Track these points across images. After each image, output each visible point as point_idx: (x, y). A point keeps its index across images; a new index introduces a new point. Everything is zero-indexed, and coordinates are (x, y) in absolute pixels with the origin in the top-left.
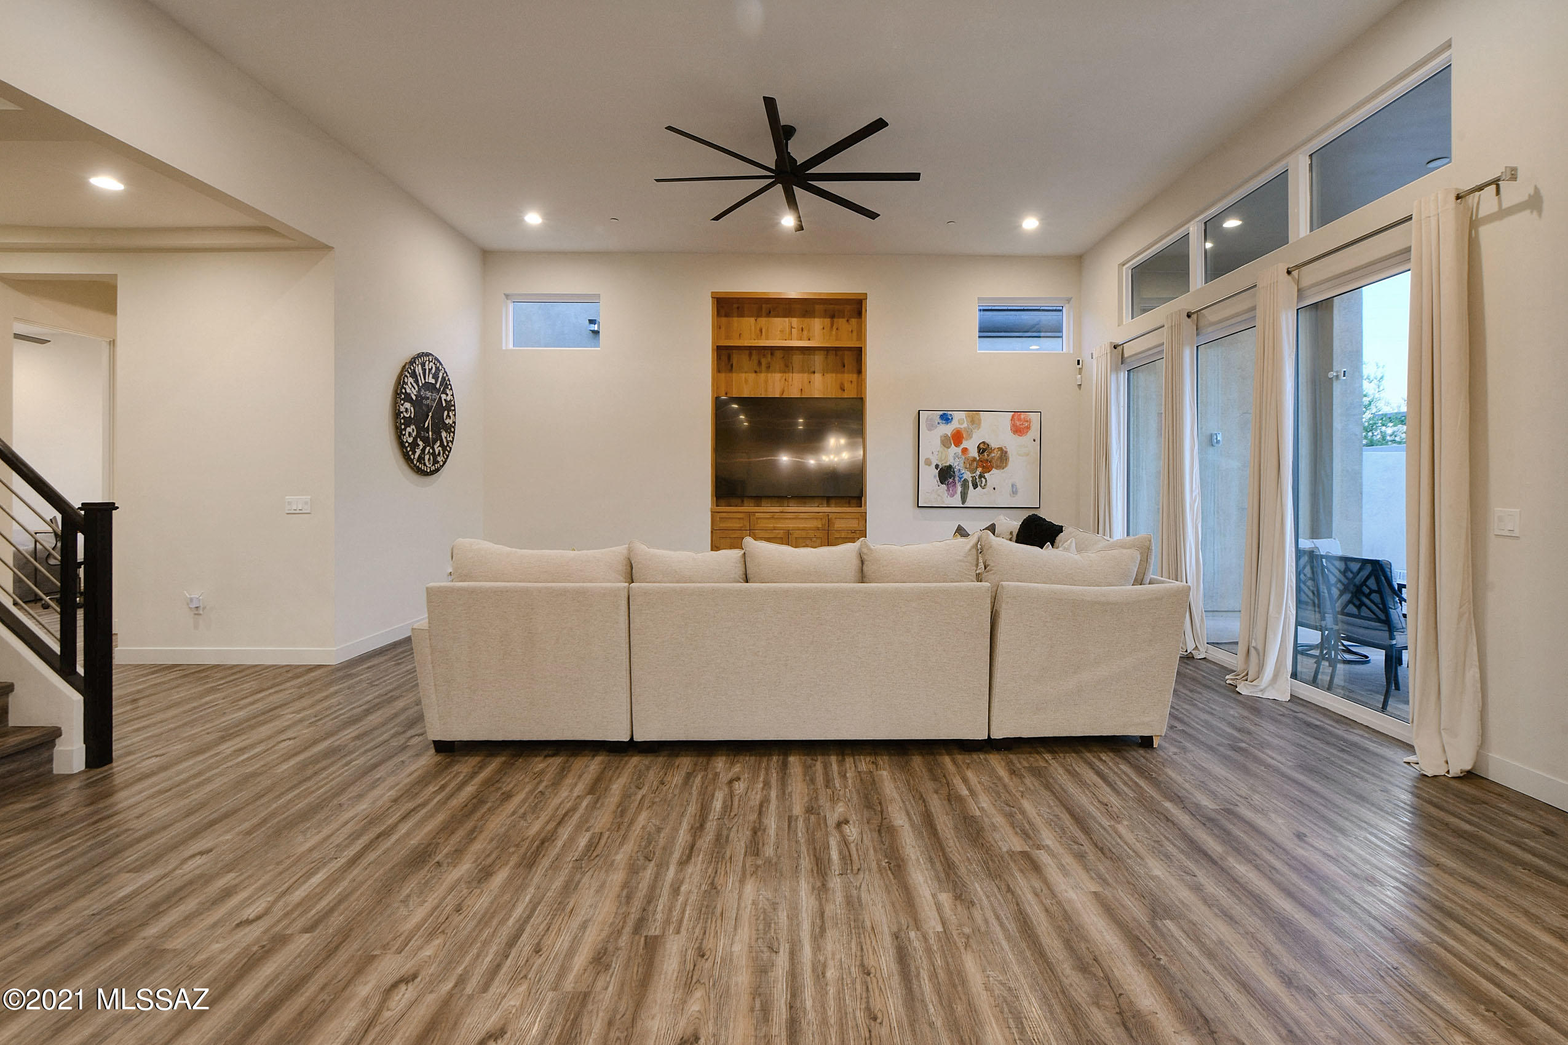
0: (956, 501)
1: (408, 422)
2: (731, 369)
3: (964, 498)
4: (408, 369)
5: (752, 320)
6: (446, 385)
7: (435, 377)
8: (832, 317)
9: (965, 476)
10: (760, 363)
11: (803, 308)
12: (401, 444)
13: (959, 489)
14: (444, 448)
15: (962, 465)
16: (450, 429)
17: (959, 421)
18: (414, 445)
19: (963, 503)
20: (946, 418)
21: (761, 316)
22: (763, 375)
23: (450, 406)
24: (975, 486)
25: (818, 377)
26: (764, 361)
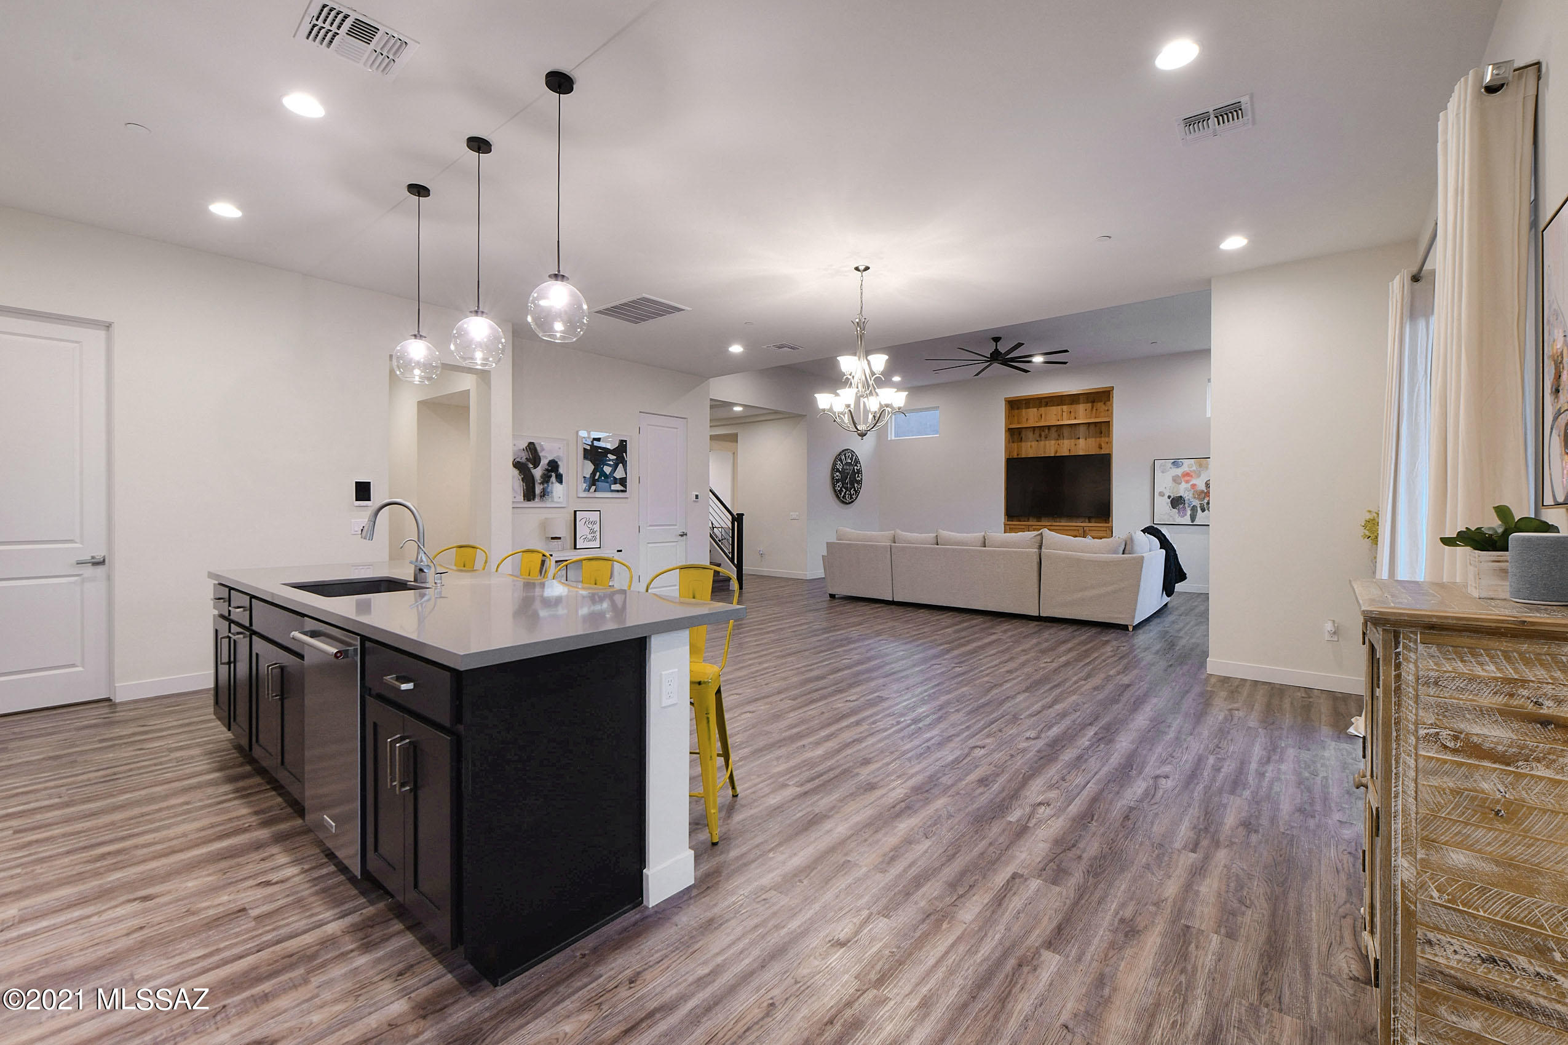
0: (1187, 520)
1: (838, 481)
2: (1021, 440)
3: (1193, 518)
4: (838, 458)
5: (1036, 409)
6: (857, 462)
7: (851, 459)
8: (1093, 402)
9: (1194, 504)
10: (1040, 436)
11: (1072, 399)
12: (835, 491)
13: (1189, 512)
14: (856, 492)
15: (1191, 495)
16: (859, 482)
17: (1187, 466)
18: (841, 491)
19: (1192, 522)
20: (1176, 463)
21: (1040, 407)
22: (1042, 443)
23: (859, 472)
24: (1203, 510)
25: (1082, 441)
26: (1043, 434)
